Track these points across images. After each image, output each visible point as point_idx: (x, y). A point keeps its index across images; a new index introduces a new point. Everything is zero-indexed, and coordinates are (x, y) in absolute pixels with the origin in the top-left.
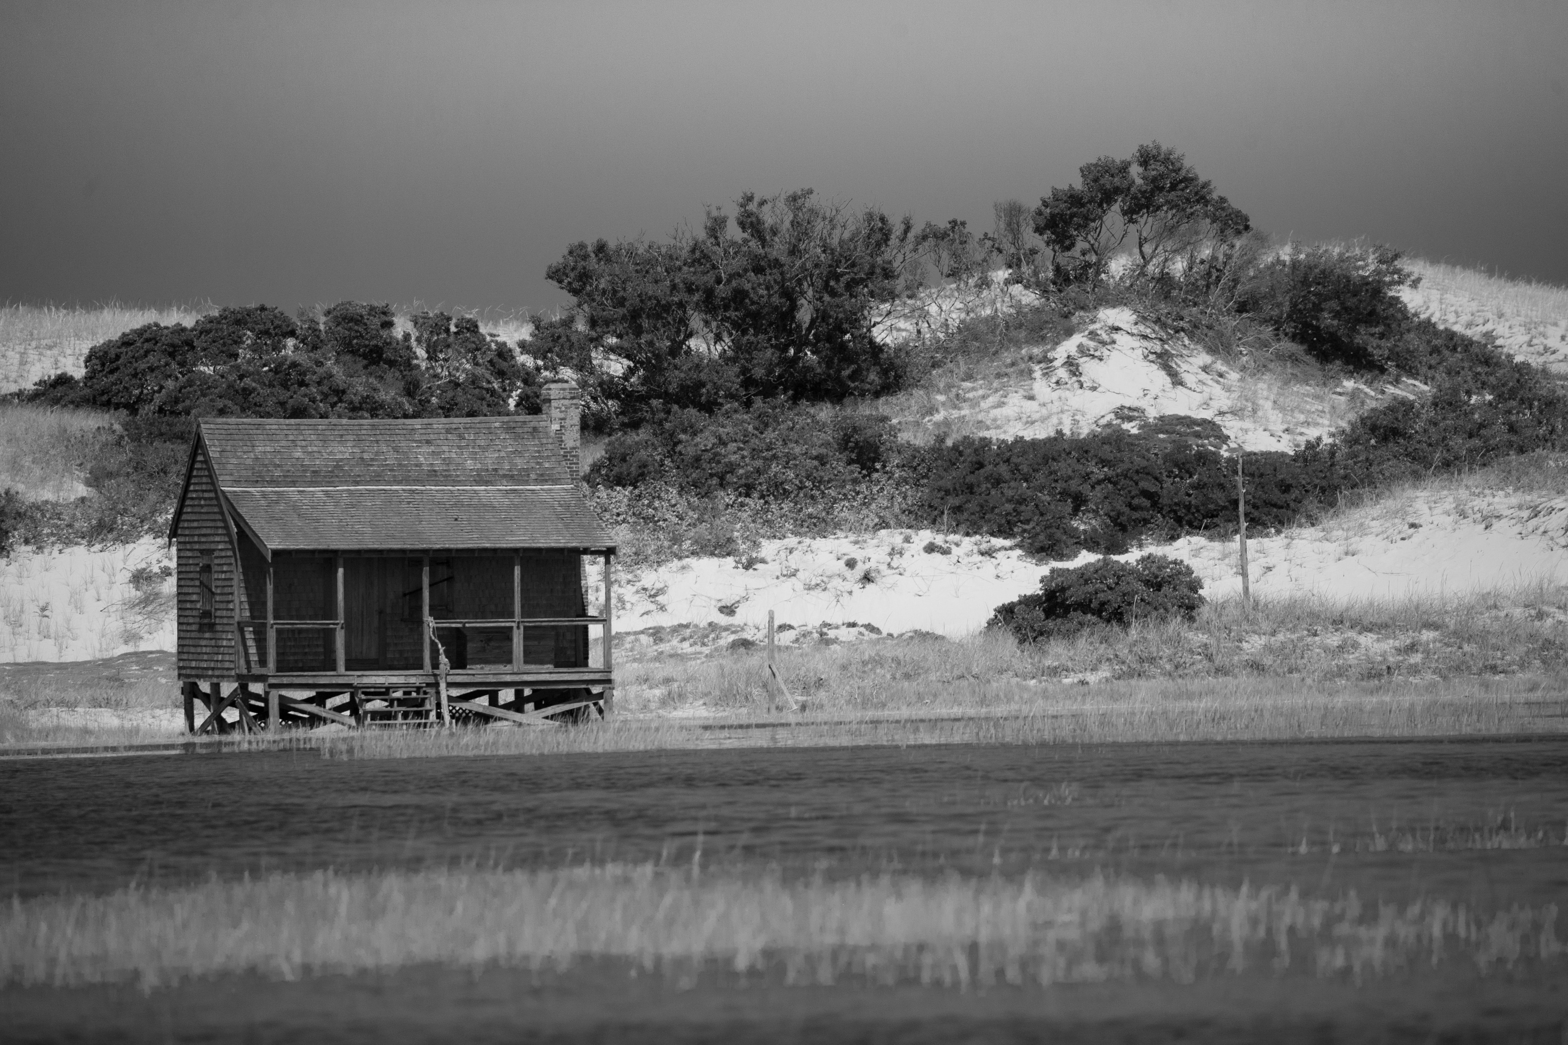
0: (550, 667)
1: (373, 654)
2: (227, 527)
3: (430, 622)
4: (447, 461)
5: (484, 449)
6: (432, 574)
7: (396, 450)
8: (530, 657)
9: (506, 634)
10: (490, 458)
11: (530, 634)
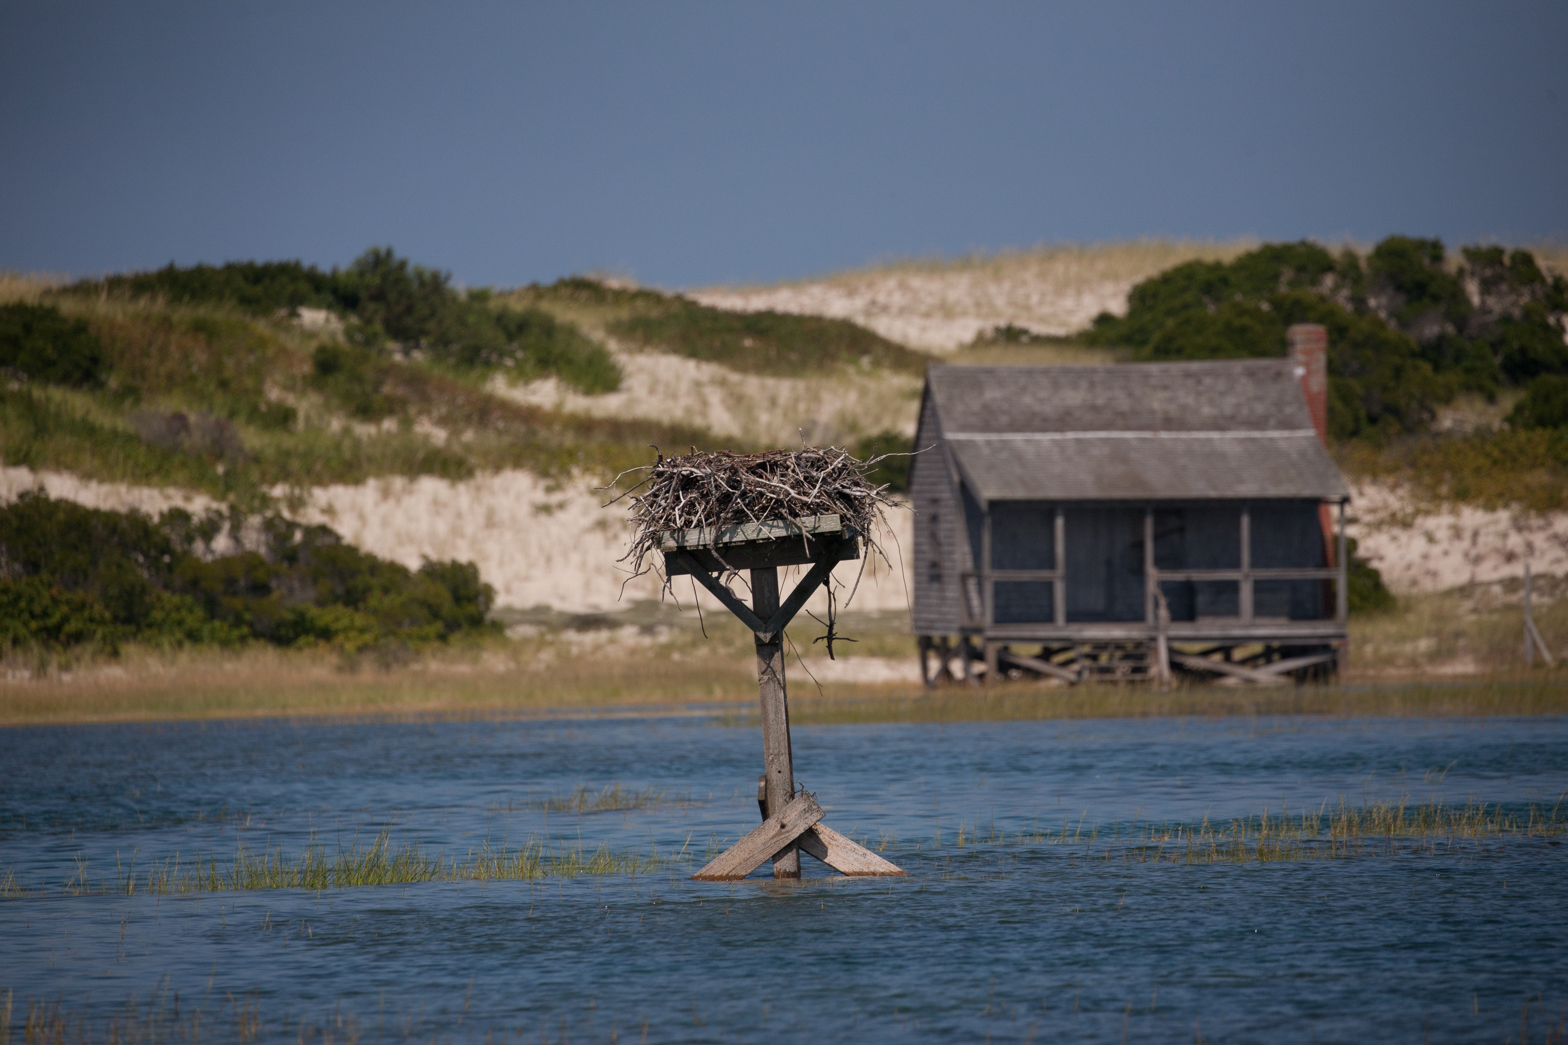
0: (1283, 621)
1: (1100, 605)
2: (949, 476)
3: (1153, 575)
4: (1184, 408)
5: (1223, 394)
6: (1157, 524)
7: (1130, 395)
8: (1261, 609)
9: (1233, 587)
10: (1229, 404)
11: (1259, 587)
